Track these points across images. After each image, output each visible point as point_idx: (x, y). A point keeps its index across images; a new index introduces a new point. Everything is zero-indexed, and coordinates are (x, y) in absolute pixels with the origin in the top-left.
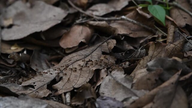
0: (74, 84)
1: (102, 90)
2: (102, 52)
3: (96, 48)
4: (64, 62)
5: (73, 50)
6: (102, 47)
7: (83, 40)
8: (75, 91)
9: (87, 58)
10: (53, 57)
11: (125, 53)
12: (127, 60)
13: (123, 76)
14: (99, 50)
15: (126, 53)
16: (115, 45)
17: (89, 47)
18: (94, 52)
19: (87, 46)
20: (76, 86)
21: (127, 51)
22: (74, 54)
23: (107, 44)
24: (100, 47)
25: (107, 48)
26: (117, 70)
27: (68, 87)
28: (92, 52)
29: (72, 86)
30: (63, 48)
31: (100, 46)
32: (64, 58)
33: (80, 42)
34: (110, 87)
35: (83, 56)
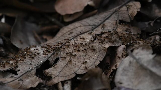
0: (76, 69)
1: (118, 78)
2: (119, 20)
3: (110, 14)
4: (62, 36)
5: (76, 17)
6: (119, 13)
7: (91, 3)
8: (78, 78)
9: (96, 29)
10: (45, 28)
11: (153, 22)
12: (158, 32)
13: (151, 57)
14: (115, 17)
15: (156, 23)
16: (139, 11)
17: (99, 13)
18: (107, 21)
19: (96, 11)
20: (79, 72)
21: (157, 19)
22: (77, 24)
23: (126, 10)
24: (116, 14)
25: (127, 15)
26: (141, 48)
27: (68, 74)
28: (104, 21)
29: (73, 72)
30: (59, 15)
31: (116, 11)
32: (61, 30)
33: (86, 5)
34: (131, 74)
35: (91, 27)
